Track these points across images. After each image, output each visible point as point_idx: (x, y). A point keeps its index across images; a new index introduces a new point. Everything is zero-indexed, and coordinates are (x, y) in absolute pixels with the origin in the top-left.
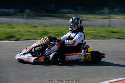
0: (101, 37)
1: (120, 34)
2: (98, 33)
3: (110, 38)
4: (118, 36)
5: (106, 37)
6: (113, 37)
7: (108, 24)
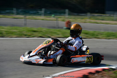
0: (26, 35)
1: (41, 33)
2: (22, 32)
3: (34, 37)
4: (40, 35)
5: (29, 36)
6: (36, 36)
7: (25, 24)
